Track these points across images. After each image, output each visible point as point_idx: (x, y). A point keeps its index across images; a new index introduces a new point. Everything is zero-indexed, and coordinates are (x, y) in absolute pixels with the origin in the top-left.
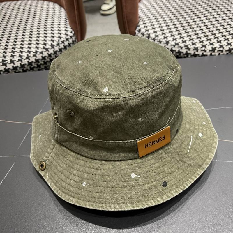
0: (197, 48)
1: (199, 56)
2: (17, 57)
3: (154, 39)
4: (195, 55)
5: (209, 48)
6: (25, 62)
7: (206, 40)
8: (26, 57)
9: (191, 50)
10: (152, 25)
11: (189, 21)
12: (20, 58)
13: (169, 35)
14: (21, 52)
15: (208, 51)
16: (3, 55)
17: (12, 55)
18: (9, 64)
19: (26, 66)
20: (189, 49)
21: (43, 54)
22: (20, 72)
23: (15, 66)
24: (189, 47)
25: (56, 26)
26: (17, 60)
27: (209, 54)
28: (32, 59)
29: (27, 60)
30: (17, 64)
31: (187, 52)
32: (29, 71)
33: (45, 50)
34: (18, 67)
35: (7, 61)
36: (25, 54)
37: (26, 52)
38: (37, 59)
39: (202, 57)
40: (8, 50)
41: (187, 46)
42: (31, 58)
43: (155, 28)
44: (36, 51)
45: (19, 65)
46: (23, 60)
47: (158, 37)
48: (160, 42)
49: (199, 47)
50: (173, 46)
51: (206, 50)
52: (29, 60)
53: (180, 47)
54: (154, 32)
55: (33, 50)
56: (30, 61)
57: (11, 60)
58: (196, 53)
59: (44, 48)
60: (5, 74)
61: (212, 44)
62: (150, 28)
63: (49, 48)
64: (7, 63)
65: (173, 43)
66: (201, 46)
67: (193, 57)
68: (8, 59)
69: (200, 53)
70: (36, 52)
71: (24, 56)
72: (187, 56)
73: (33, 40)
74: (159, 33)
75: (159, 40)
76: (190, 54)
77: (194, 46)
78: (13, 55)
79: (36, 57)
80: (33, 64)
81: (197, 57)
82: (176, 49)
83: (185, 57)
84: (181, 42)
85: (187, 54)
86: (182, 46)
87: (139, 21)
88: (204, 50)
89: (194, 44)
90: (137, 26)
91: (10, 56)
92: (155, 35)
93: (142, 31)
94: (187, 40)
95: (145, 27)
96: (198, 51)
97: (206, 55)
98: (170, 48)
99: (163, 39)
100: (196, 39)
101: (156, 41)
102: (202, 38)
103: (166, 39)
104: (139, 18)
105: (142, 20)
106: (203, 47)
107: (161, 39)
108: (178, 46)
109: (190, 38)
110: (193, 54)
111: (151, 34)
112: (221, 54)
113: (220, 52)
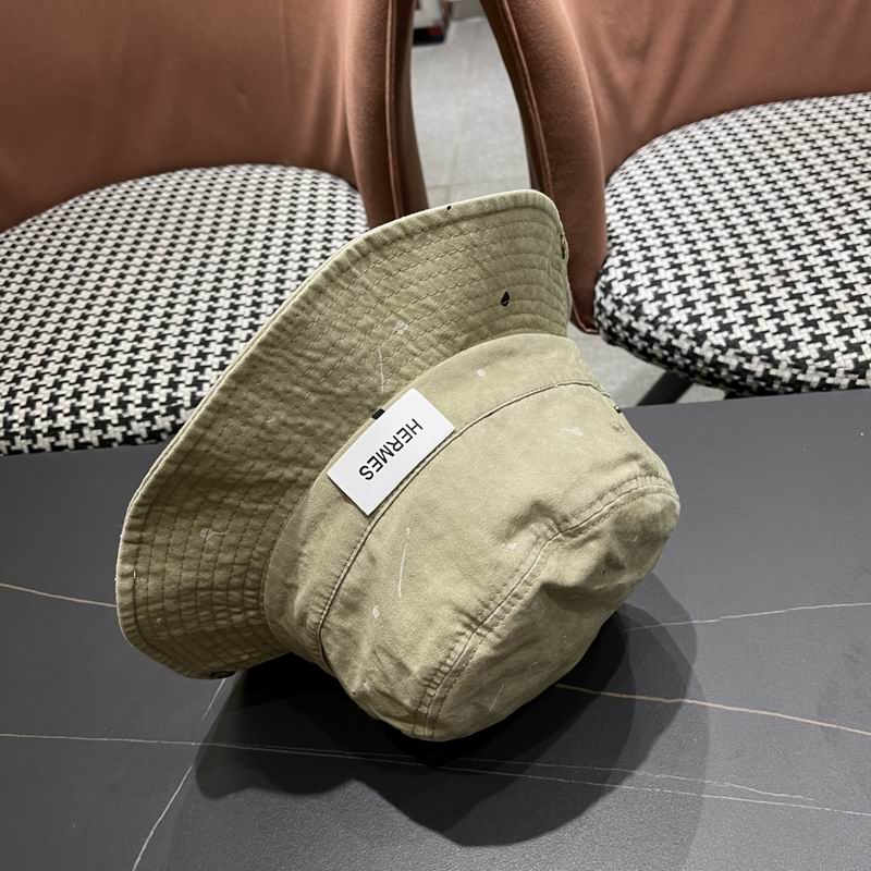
0: (804, 359)
1: (812, 390)
3: (655, 323)
4: (796, 386)
5: (844, 362)
7: (836, 332)
9: (783, 365)
10: (649, 270)
13: (708, 308)
15: (840, 373)
16: (171, 380)
17: (195, 378)
18: (187, 409)
20: (776, 364)
24: (776, 353)
27: (845, 382)
31: (767, 371)
35: (180, 398)
39: (819, 393)
41: (768, 352)
43: (659, 283)
47: (670, 316)
48: (677, 334)
49: (809, 358)
50: (718, 351)
51: (835, 370)
53: (743, 354)
54: (659, 297)
57: (193, 394)
58: (801, 377)
61: (857, 348)
64: (182, 406)
65: (719, 339)
66: (817, 356)
67: (789, 389)
68: (184, 394)
69: (815, 379)
72: (770, 385)
74: (674, 301)
75: (671, 327)
76: (780, 379)
77: (792, 352)
78: (201, 378)
82: (731, 360)
83: (761, 392)
84: (748, 337)
85: (767, 377)
86: (749, 351)
87: (608, 252)
88: (826, 369)
89: (793, 345)
90: (601, 271)
91: (189, 382)
92: (660, 307)
93: (615, 291)
94: (768, 331)
95: (628, 276)
96: (804, 372)
97: (836, 387)
98: (709, 355)
99: (686, 324)
100: (801, 327)
101: (662, 328)
102: (820, 323)
103: (694, 325)
104: (610, 238)
105: (617, 248)
106: (824, 359)
107: (679, 322)
108: (737, 351)
109: (778, 325)
110: (790, 381)
111: (645, 304)
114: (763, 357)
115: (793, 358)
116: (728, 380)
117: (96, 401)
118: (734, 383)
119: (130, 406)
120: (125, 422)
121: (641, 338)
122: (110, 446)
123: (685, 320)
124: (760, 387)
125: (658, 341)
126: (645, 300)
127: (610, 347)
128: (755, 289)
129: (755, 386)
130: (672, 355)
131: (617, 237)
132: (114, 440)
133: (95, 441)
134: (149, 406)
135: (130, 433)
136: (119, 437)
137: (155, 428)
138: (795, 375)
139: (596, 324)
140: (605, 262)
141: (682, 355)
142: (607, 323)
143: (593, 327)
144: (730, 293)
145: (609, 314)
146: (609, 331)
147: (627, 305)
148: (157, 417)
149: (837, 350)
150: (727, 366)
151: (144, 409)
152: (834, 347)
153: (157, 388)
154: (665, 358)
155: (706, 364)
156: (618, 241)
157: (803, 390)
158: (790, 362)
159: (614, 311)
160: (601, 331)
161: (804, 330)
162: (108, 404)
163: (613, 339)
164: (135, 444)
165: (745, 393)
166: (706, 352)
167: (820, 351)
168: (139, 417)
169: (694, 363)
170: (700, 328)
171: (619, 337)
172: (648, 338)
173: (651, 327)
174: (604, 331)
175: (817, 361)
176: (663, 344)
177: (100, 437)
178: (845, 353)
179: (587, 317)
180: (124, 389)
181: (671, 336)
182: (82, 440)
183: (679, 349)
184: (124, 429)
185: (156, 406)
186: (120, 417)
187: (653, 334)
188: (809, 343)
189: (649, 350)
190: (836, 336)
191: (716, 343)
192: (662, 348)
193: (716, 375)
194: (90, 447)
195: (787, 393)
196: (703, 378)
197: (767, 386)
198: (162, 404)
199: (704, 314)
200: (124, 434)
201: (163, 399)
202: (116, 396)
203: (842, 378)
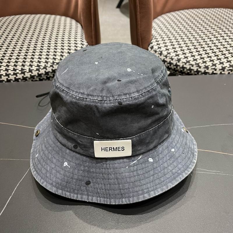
0: (208, 66)
1: (210, 74)
2: (35, 66)
3: (166, 56)
4: (205, 73)
5: (219, 67)
6: (42, 71)
7: (216, 59)
8: (43, 67)
9: (202, 67)
10: (164, 43)
11: (200, 41)
12: (38, 68)
13: (181, 53)
14: (39, 62)
15: (218, 70)
16: (23, 64)
17: (30, 64)
18: (27, 73)
19: (43, 75)
20: (200, 67)
22: (36, 81)
23: (32, 75)
24: (200, 65)
25: (72, 39)
26: (35, 70)
29: (45, 70)
30: (35, 73)
31: (197, 69)
32: (45, 80)
34: (35, 75)
35: (25, 69)
36: (43, 64)
37: (44, 63)
38: (54, 69)
39: (212, 75)
40: (27, 60)
41: (198, 64)
42: (48, 68)
43: (167, 46)
44: (53, 61)
45: (37, 74)
46: (40, 69)
47: (170, 54)
48: (172, 59)
49: (209, 65)
50: (184, 64)
51: (216, 69)
52: (47, 70)
53: (191, 65)
54: (167, 50)
55: (51, 61)
57: (29, 69)
58: (207, 71)
60: (22, 82)
61: (222, 63)
62: (162, 45)
64: (26, 71)
65: (184, 61)
66: (211, 65)
67: (203, 75)
68: (27, 68)
69: (211, 72)
70: (53, 63)
71: (42, 66)
72: (198, 74)
73: (51, 52)
74: (171, 51)
75: (171, 57)
76: (201, 71)
77: (205, 64)
78: (32, 64)
79: (53, 67)
80: (50, 74)
81: (208, 75)
82: (188, 66)
83: (195, 75)
84: (192, 60)
85: (198, 72)
86: (193, 64)
87: (152, 39)
88: (214, 69)
89: (205, 62)
90: (150, 43)
91: (28, 65)
92: (167, 52)
93: (154, 48)
94: (198, 59)
95: (158, 44)
96: (208, 69)
97: (216, 74)
98: (181, 65)
99: (175, 57)
101: (168, 58)
102: (212, 57)
103: (177, 57)
105: (154, 38)
106: (213, 66)
107: (173, 56)
108: (189, 64)
109: (200, 57)
111: (163, 51)
112: (231, 73)
113: (230, 71)
115: (205, 66)
116: (186, 72)
118: (188, 73)
119: (9, 71)
120: (7, 75)
122: (2, 82)
123: (175, 55)
125: (167, 61)
128: (193, 48)
130: (170, 65)
132: (4, 81)
134: (16, 71)
135: (9, 79)
137: (17, 78)
138: (205, 71)
140: (151, 41)
144: (187, 49)
147: (158, 52)
148: (18, 74)
150: (186, 68)
151: (14, 72)
152: (216, 63)
153: (18, 66)
154: (168, 66)
155: (180, 68)
156: (155, 36)
158: (204, 67)
161: (208, 59)
162: (2, 70)
164: (10, 82)
168: (12, 74)
169: (177, 67)
170: (179, 58)
173: (165, 58)
178: (219, 64)
180: (8, 66)
183: (173, 64)
184: (7, 77)
186: (6, 74)
187: (165, 60)
188: (209, 62)
192: (168, 63)
193: (183, 71)
196: (179, 72)
198: (19, 71)
200: (7, 79)
201: (20, 69)
202: (5, 68)
203: (218, 71)
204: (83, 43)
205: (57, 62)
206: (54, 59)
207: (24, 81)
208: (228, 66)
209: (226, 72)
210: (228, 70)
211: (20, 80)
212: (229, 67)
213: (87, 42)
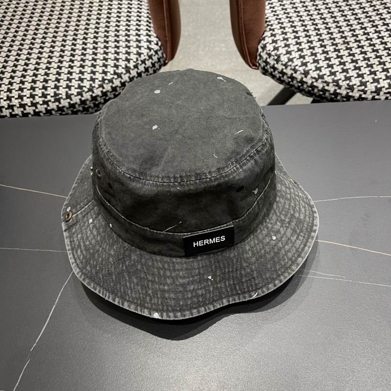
0: (353, 85)
1: (355, 100)
2: (76, 88)
3: (286, 65)
4: (348, 98)
5: (371, 87)
6: (87, 96)
7: (368, 73)
8: (88, 89)
9: (343, 88)
10: (284, 39)
12: (79, 90)
13: (311, 59)
14: (81, 80)
15: (369, 92)
16: (55, 85)
17: (67, 84)
18: (64, 99)
19: (88, 102)
20: (340, 87)
21: (113, 83)
22: (79, 111)
23: (72, 102)
24: (340, 82)
25: (133, 43)
26: (76, 94)
27: (370, 97)
28: (97, 92)
29: (90, 93)
30: (76, 99)
31: (335, 90)
33: (116, 77)
34: (76, 103)
35: (61, 94)
36: (87, 84)
37: (88, 81)
38: (104, 90)
39: (358, 101)
41: (337, 81)
42: (95, 91)
43: (288, 46)
44: (103, 78)
45: (78, 101)
46: (83, 93)
47: (293, 62)
48: (296, 71)
49: (355, 85)
50: (314, 80)
51: (367, 91)
52: (93, 92)
53: (325, 82)
54: (288, 53)
55: (99, 76)
56: (94, 95)
57: (67, 93)
58: (350, 94)
59: (115, 73)
61: (377, 81)
63: (122, 73)
64: (62, 98)
65: (315, 74)
66: (359, 84)
67: (345, 99)
68: (62, 92)
69: (356, 94)
70: (104, 80)
71: (85, 87)
72: (336, 97)
74: (295, 55)
75: (293, 68)
76: (341, 94)
77: (348, 82)
78: (70, 84)
79: (103, 88)
80: (99, 99)
82: (320, 84)
83: (332, 100)
84: (328, 74)
85: (336, 94)
86: (328, 81)
87: (265, 29)
88: (362, 91)
89: (348, 78)
90: (261, 38)
91: (64, 86)
92: (288, 58)
93: (268, 49)
94: (338, 71)
95: (274, 42)
96: (352, 92)
97: (366, 99)
98: (310, 82)
99: (300, 67)
100: (353, 70)
101: (289, 68)
102: (362, 68)
103: (304, 67)
104: (266, 22)
105: (269, 27)
106: (362, 86)
107: (297, 65)
108: (323, 80)
109: (342, 68)
110: (346, 95)
111: (282, 56)
112: (390, 98)
113: (388, 95)
114: (334, 84)
115: (348, 85)
116: (317, 94)
117: (19, 94)
118: (320, 96)
119: (36, 97)
120: (34, 105)
121: (279, 72)
122: (28, 116)
123: (300, 64)
124: (332, 98)
125: (287, 74)
126: (282, 54)
127: (263, 76)
128: (333, 50)
129: (329, 97)
130: (292, 81)
131: (270, 21)
132: (29, 113)
133: (20, 114)
134: (46, 97)
135: (37, 110)
136: (32, 113)
137: (49, 108)
138: (348, 93)
139: (258, 65)
140: (264, 34)
141: (297, 82)
142: (263, 64)
143: (256, 66)
144: (321, 52)
145: (264, 60)
146: (264, 68)
147: (274, 56)
148: (49, 103)
149: (368, 81)
150: (317, 87)
151: (43, 99)
153: (49, 89)
154: (289, 82)
155: (308, 86)
156: (270, 24)
157: (351, 100)
158: (347, 87)
159: (267, 58)
160: (260, 68)
161: (354, 71)
162: (25, 96)
163: (265, 72)
164: (40, 116)
165: (324, 101)
166: (308, 80)
167: (361, 82)
168: (41, 103)
169: (302, 85)
170: (307, 69)
171: (268, 71)
172: (282, 73)
173: (284, 67)
174: (262, 68)
175: (359, 86)
176: (289, 75)
177: (22, 112)
178: (372, 83)
179: (253, 61)
180: (33, 88)
181: (293, 72)
182: (13, 113)
183: (296, 79)
184: (34, 108)
185: (49, 97)
186: (32, 102)
187: (285, 71)
188: (356, 78)
189: (282, 78)
190: (368, 75)
191: (313, 76)
192: (288, 77)
193: (312, 92)
194: (17, 117)
195: (343, 101)
196: (306, 92)
197: (335, 97)
198: (52, 97)
199: (309, 62)
200: (34, 111)
201: (52, 94)
202: (29, 92)
203: (369, 95)
204: (150, 39)
205: (108, 78)
206: (105, 73)
207: (60, 112)
208: (387, 86)
209: (382, 97)
210: (385, 93)
211: (53, 112)
212: (387, 89)
213: (157, 37)
